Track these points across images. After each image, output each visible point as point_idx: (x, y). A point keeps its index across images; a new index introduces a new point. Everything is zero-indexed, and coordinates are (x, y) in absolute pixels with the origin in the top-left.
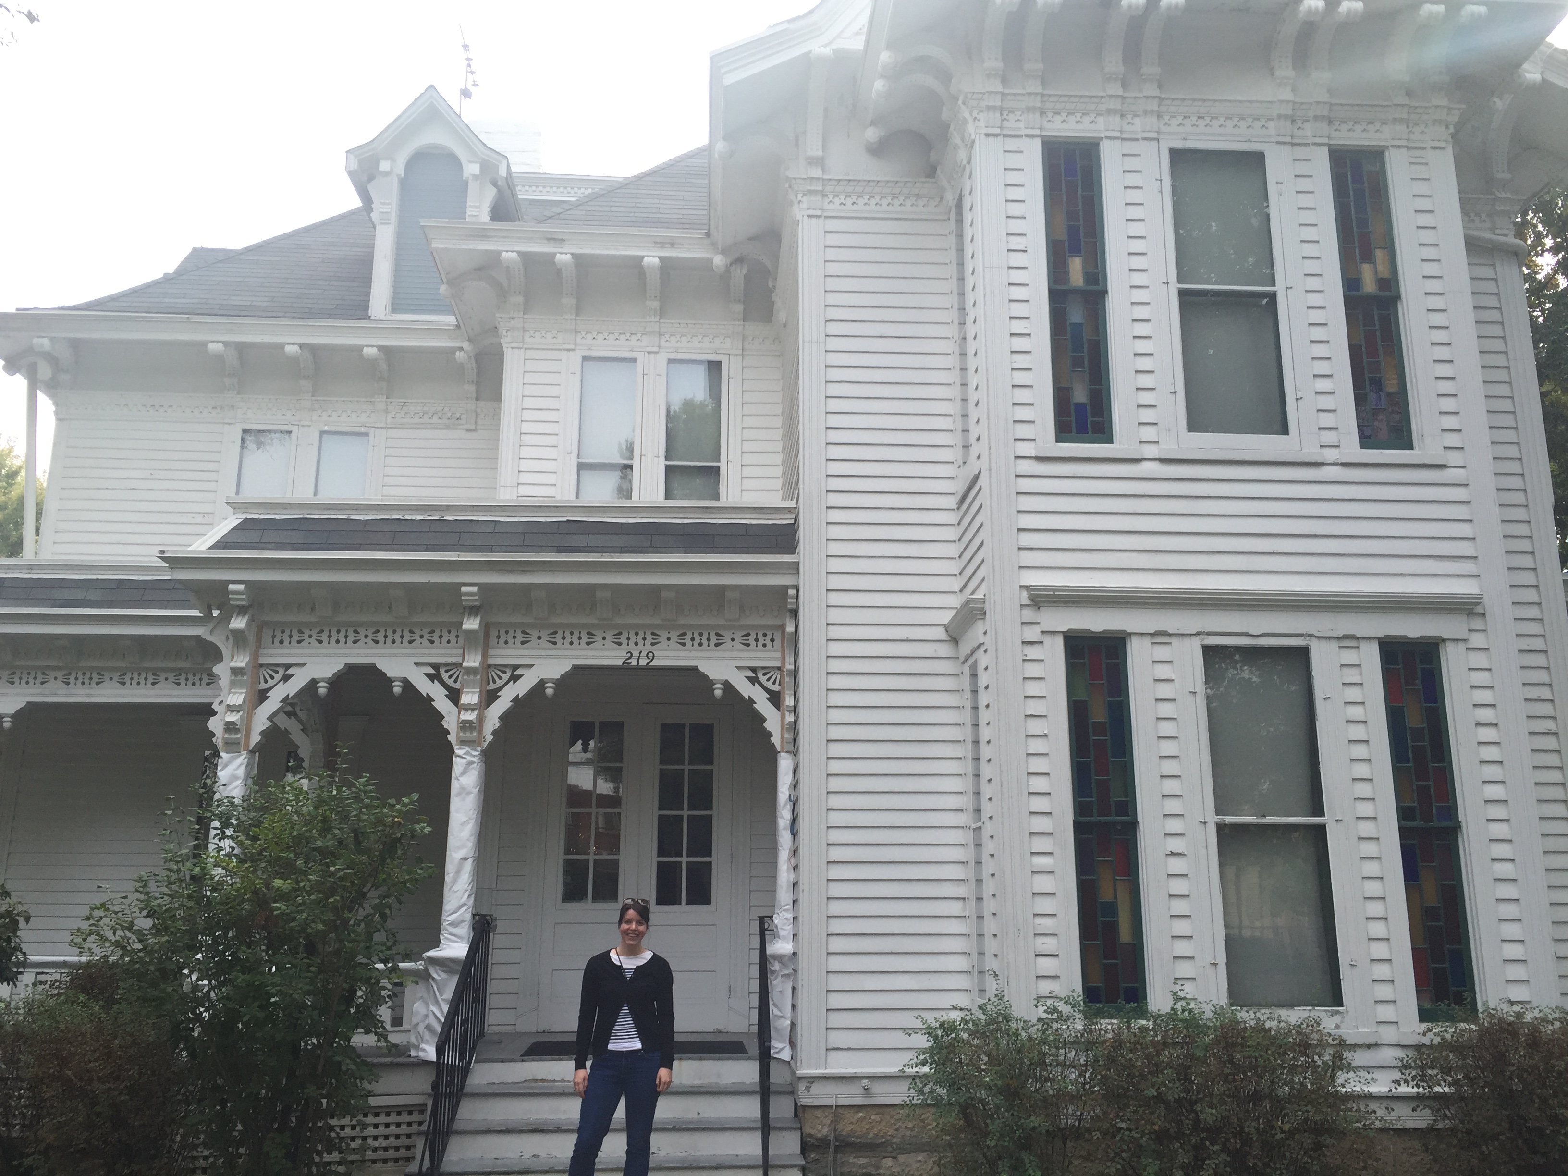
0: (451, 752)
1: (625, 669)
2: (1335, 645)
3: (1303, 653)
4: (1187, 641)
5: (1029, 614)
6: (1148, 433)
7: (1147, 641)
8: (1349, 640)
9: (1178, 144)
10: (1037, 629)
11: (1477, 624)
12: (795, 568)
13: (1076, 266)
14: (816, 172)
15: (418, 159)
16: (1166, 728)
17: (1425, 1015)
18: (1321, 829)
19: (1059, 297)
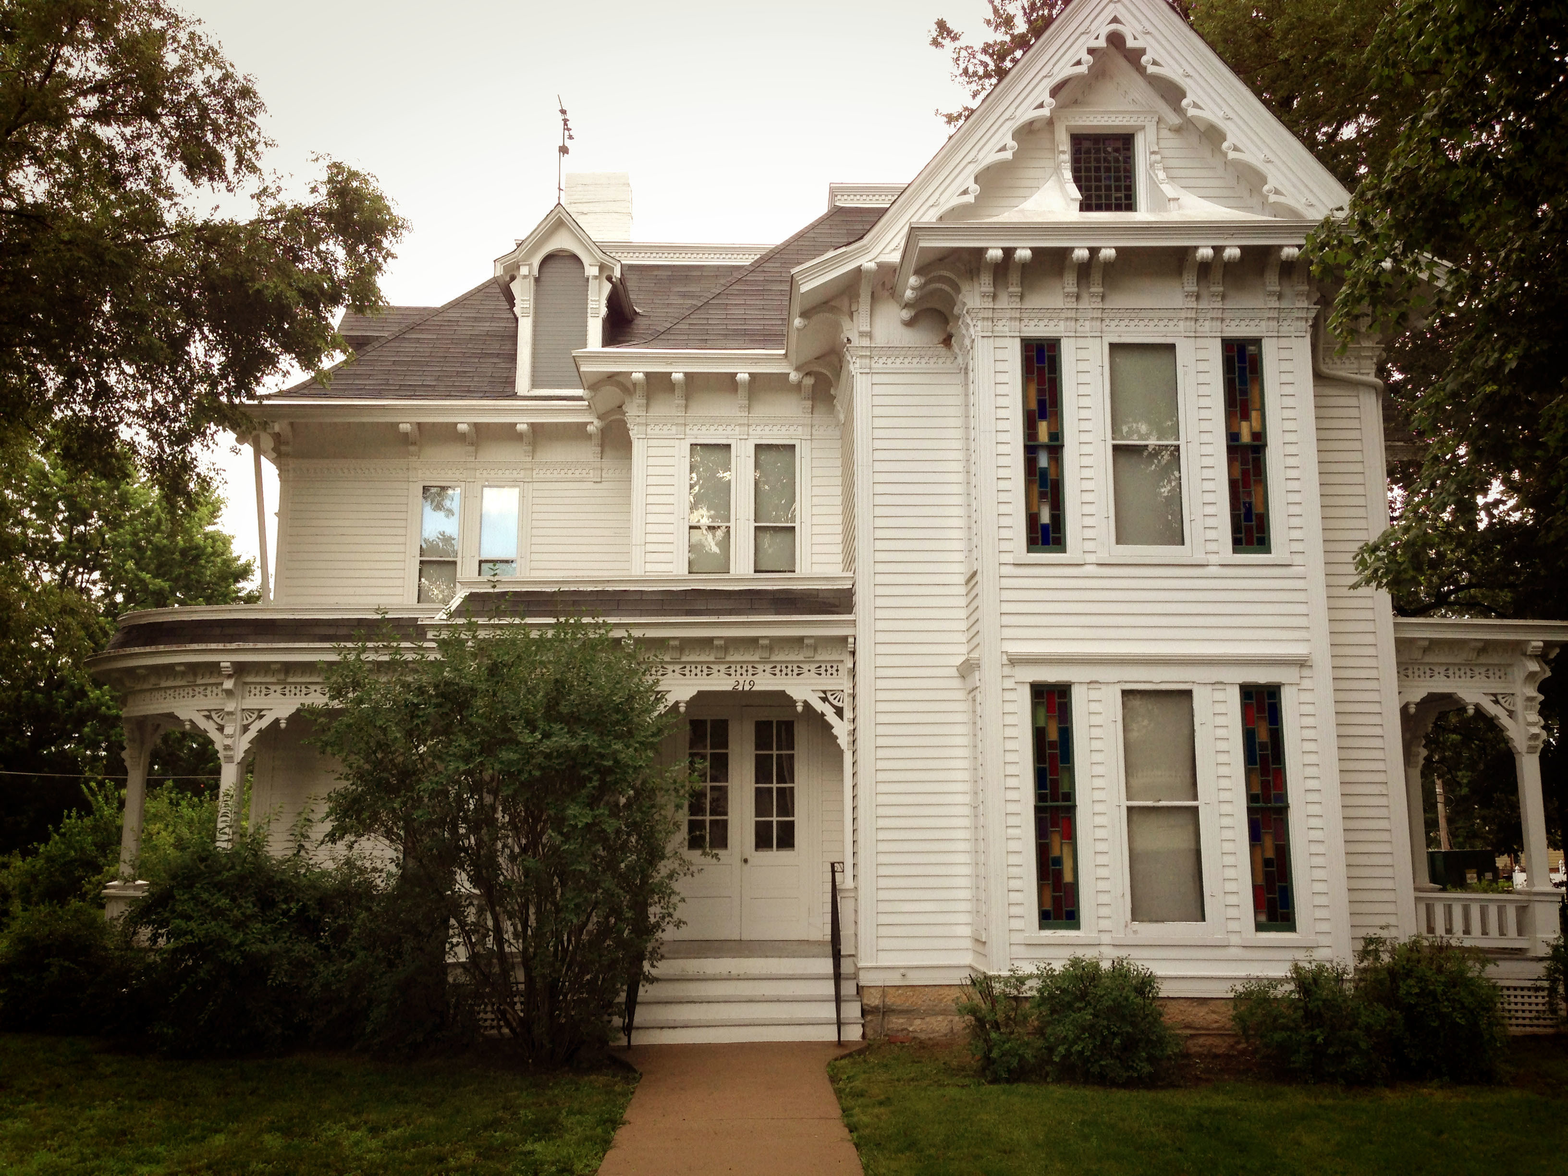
1: (734, 693)
2: (1209, 687)
3: (1188, 693)
4: (1111, 687)
5: (1007, 671)
6: (1089, 546)
7: (1085, 687)
8: (1218, 684)
9: (1115, 340)
10: (1013, 680)
11: (1306, 672)
12: (852, 622)
13: (1043, 428)
14: (866, 343)
15: (550, 259)
16: (1096, 744)
17: (1259, 927)
18: (1196, 809)
19: (1031, 450)
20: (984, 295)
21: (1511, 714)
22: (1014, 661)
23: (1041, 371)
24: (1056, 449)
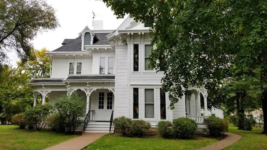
0: (87, 96)
1: (101, 89)
3: (153, 89)
4: (143, 88)
5: (130, 86)
6: (141, 71)
7: (140, 88)
8: (157, 88)
9: (146, 44)
12: (114, 80)
13: (136, 55)
14: (117, 45)
15: (86, 33)
16: (141, 96)
17: (161, 119)
18: (154, 104)
19: (134, 58)
20: (129, 39)
21: (203, 92)
22: (131, 85)
23: (136, 48)
24: (138, 58)
